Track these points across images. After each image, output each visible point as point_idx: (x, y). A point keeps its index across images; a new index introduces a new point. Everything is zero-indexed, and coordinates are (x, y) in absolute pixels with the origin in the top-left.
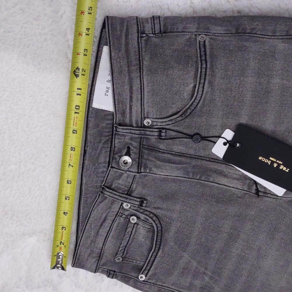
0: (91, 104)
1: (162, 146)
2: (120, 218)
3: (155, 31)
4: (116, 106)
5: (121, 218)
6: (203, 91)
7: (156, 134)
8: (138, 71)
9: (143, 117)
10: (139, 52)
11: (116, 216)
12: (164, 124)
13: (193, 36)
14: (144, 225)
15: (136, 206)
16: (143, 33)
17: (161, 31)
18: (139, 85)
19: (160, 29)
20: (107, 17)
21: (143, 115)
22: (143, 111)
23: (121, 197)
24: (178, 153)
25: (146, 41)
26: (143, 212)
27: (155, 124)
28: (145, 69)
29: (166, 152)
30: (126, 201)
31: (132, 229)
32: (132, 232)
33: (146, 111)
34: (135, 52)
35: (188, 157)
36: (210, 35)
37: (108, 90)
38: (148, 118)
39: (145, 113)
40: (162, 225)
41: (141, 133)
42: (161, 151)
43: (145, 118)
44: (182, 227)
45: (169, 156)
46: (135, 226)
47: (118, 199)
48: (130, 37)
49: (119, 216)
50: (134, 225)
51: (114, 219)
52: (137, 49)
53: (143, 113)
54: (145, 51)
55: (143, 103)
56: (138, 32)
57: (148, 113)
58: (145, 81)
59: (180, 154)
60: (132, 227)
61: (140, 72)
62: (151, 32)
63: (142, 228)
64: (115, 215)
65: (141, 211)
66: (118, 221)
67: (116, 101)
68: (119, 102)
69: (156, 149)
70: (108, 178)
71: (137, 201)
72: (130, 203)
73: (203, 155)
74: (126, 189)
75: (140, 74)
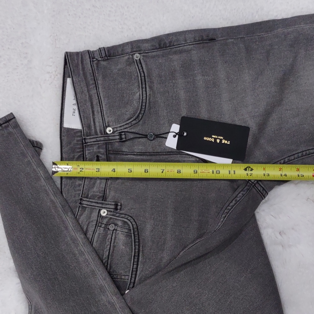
0: (62, 125)
1: (125, 149)
2: (99, 229)
3: (102, 56)
4: (82, 121)
5: (101, 228)
6: (146, 94)
7: (118, 137)
8: (95, 88)
9: (105, 126)
10: (93, 73)
11: (96, 227)
12: (122, 128)
13: (131, 56)
14: (122, 229)
15: (112, 210)
16: (94, 58)
17: (106, 55)
18: (98, 100)
19: (106, 54)
20: (67, 53)
21: (104, 124)
22: (104, 121)
23: (97, 203)
24: (139, 153)
25: (97, 64)
26: (119, 215)
27: (115, 130)
28: (100, 87)
29: (129, 153)
30: (102, 206)
31: (111, 235)
32: (112, 238)
33: (106, 121)
34: (90, 74)
35: (148, 155)
36: (142, 53)
37: (74, 111)
38: (109, 126)
39: (106, 123)
40: (137, 223)
41: (106, 139)
42: (124, 153)
43: (107, 127)
44: (155, 224)
45: (132, 156)
46: (114, 231)
47: (95, 206)
48: (85, 62)
49: (98, 226)
50: (113, 231)
51: (95, 230)
52: (91, 71)
53: (104, 123)
54: (98, 73)
55: (103, 115)
56: (90, 58)
57: (108, 122)
58: (101, 96)
59: (140, 154)
60: (111, 234)
61: (97, 89)
62: (99, 57)
63: (120, 233)
64: (94, 226)
65: (117, 215)
66: (98, 232)
67: (82, 117)
68: (84, 118)
69: (120, 153)
70: (84, 189)
71: (112, 205)
72: (106, 208)
73: (159, 151)
74: (101, 195)
75: (97, 91)
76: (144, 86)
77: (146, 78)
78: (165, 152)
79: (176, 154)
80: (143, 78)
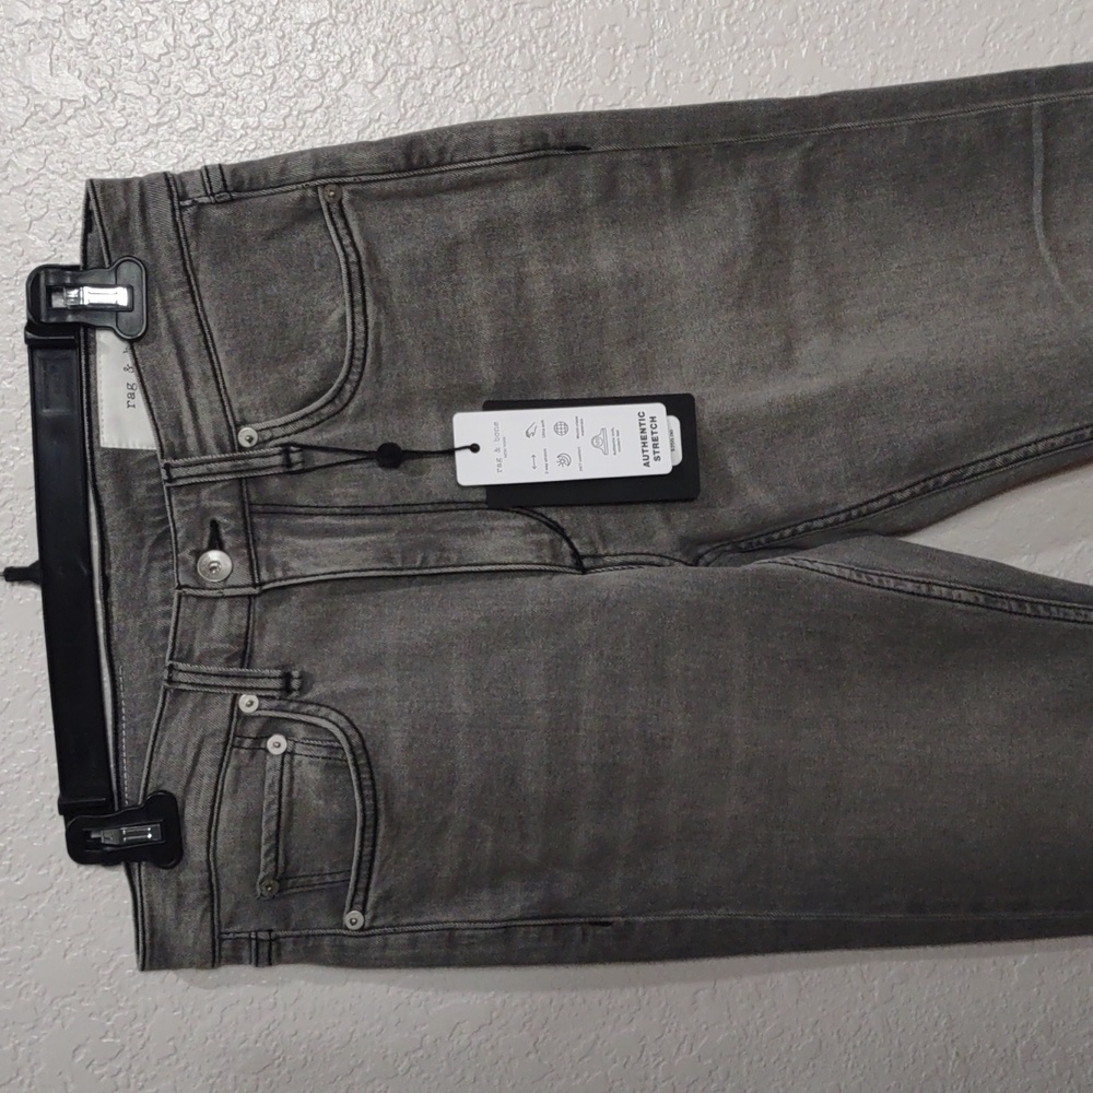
1: (301, 498)
2: (237, 753)
3: (211, 188)
4: (153, 406)
5: (242, 751)
6: (366, 322)
7: (278, 460)
8: (189, 300)
9: (231, 423)
10: (182, 249)
11: (225, 749)
12: (290, 429)
13: (310, 193)
14: (310, 750)
15: (275, 694)
16: (183, 197)
17: (225, 186)
18: (201, 338)
19: (224, 180)
21: (230, 418)
22: (227, 408)
23: (227, 676)
24: (348, 507)
25: (196, 217)
26: (298, 708)
27: (268, 435)
28: (205, 294)
29: (317, 510)
30: (243, 685)
31: (278, 772)
32: (281, 780)
33: (235, 406)
34: (171, 249)
35: (379, 514)
38: (245, 423)
39: (236, 411)
40: (362, 731)
41: (239, 465)
42: (302, 510)
43: (238, 426)
44: (418, 727)
45: (327, 520)
46: (287, 758)
47: (221, 687)
48: (152, 211)
49: (233, 746)
50: (283, 758)
51: (222, 759)
52: (174, 243)
53: (228, 413)
54: (197, 248)
55: (221, 386)
56: (171, 198)
57: (241, 411)
58: (212, 325)
59: (354, 511)
60: (279, 766)
61: (194, 302)
62: (203, 193)
63: (306, 760)
64: (221, 747)
65: (293, 706)
66: (233, 762)
67: (150, 393)
68: (157, 396)
69: (288, 509)
70: (179, 632)
71: (275, 678)
72: (257, 689)
73: (413, 500)
74: (236, 649)
75: (196, 308)
76: (358, 296)
77: (364, 267)
78: (432, 504)
79: (467, 509)
80: (354, 268)
